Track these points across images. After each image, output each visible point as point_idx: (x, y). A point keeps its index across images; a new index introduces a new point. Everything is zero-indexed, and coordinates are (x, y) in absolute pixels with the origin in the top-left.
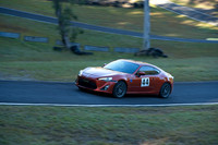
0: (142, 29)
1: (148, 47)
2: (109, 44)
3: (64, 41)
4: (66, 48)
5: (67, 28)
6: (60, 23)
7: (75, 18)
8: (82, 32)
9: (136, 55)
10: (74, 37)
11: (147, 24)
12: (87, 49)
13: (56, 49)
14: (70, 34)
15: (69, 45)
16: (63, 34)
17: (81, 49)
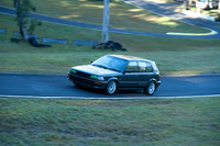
0: (101, 22)
1: (107, 39)
2: (67, 37)
3: (22, 33)
4: (23, 40)
5: (25, 19)
6: (18, 14)
7: (34, 9)
8: (40, 24)
9: (94, 48)
10: (32, 28)
11: (107, 17)
12: (45, 41)
13: (13, 40)
14: (28, 26)
15: (27, 37)
16: (21, 25)
17: (38, 41)
